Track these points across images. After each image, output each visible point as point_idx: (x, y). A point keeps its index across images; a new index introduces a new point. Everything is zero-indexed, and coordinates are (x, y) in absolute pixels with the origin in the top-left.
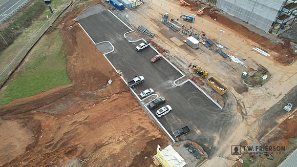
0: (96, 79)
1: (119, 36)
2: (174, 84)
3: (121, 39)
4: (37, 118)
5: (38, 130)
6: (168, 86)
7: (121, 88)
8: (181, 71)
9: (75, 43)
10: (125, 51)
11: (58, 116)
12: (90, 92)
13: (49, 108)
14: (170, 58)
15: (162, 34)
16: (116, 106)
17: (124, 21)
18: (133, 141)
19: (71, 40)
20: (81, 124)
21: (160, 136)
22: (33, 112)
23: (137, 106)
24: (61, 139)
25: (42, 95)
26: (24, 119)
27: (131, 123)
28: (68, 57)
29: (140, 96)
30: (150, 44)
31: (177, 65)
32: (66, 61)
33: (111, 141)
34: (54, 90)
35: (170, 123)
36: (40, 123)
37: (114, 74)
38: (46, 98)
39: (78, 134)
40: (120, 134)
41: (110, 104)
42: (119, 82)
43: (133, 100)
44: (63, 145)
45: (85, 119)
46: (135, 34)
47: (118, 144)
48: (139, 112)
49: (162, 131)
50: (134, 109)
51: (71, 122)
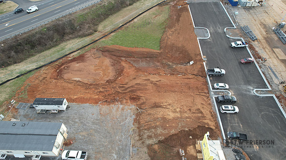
0: (181, 55)
1: (219, 28)
2: (254, 91)
3: (220, 31)
4: (123, 64)
5: (120, 72)
6: (246, 91)
7: (199, 71)
8: (269, 83)
9: (178, 20)
10: (218, 43)
11: (138, 70)
12: (171, 64)
13: (134, 61)
14: (263, 67)
15: (267, 41)
16: (187, 84)
17: (232, 17)
18: (187, 118)
19: (175, 17)
20: (151, 83)
21: (214, 128)
22: (122, 58)
23: (205, 93)
24: (132, 87)
25: (134, 50)
26: (115, 60)
27: (193, 103)
28: (167, 29)
29: (213, 86)
30: (247, 45)
31: (268, 76)
32: (164, 32)
33: (168, 107)
34: (144, 50)
35: (230, 123)
36: (123, 69)
37: (198, 58)
38: (135, 53)
39: (146, 89)
40: (179, 106)
41: (182, 79)
42: (200, 66)
43: (205, 87)
44: (132, 91)
45: (156, 81)
46: (237, 31)
47: (173, 112)
48: (205, 99)
49: (217, 125)
50: (202, 94)
51: (145, 78)
